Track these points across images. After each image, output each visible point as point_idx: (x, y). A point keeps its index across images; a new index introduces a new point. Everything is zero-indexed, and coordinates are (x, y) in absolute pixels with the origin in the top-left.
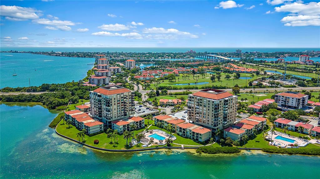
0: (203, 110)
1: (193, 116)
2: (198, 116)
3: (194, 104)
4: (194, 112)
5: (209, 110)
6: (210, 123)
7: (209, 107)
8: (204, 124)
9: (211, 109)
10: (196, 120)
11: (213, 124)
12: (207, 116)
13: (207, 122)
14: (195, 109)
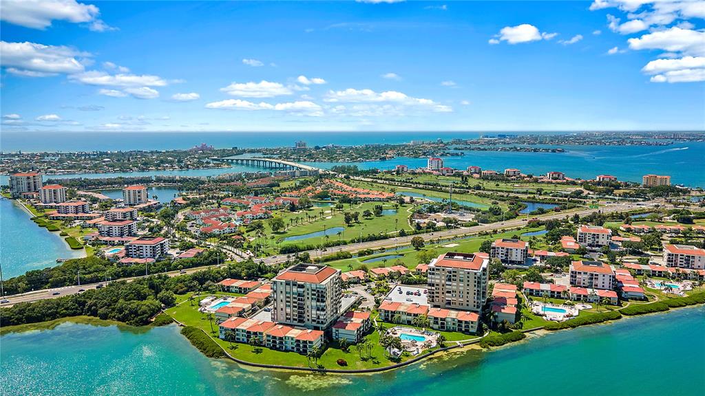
0: (458, 286)
1: (438, 297)
2: (448, 297)
3: (440, 279)
4: (441, 291)
6: (471, 303)
7: (468, 281)
8: (461, 307)
9: (472, 283)
10: (445, 302)
11: (476, 304)
12: (465, 295)
13: (465, 303)
14: (443, 285)
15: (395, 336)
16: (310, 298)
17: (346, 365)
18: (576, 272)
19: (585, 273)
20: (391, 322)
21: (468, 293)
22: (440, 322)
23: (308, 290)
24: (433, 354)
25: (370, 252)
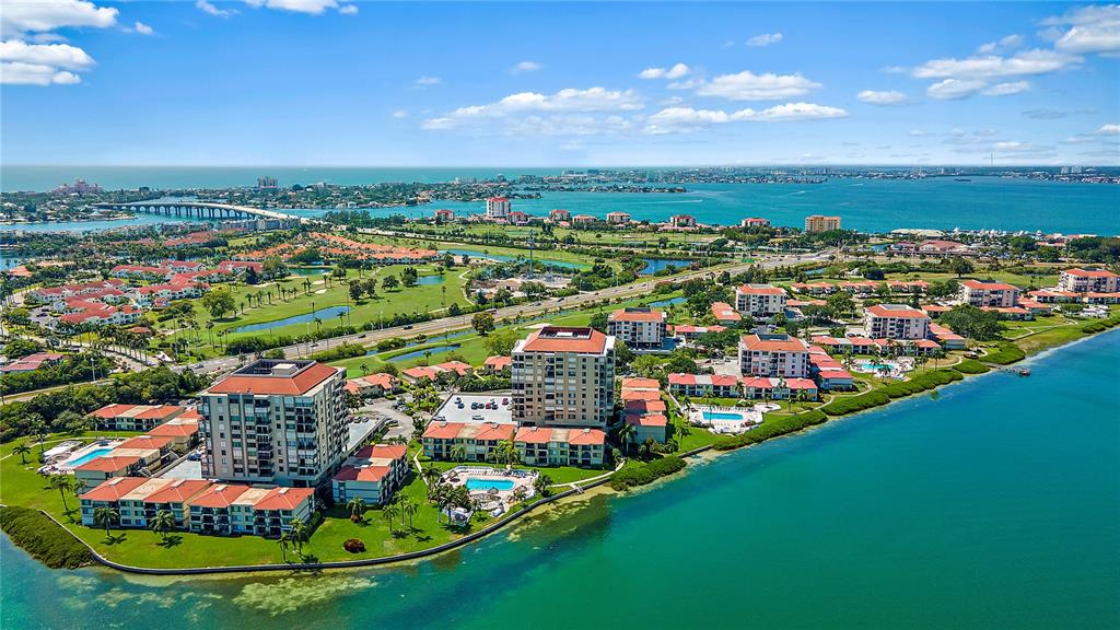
0: (566, 384)
2: (550, 405)
3: (534, 375)
4: (535, 397)
5: (584, 381)
6: (590, 414)
7: (585, 374)
8: (572, 422)
9: (591, 378)
10: (544, 415)
11: (598, 414)
12: (580, 399)
13: (580, 414)
14: (540, 385)
15: (458, 484)
16: (283, 427)
17: (362, 549)
18: (750, 353)
19: (765, 353)
20: (448, 459)
21: (584, 396)
22: (537, 451)
23: (277, 409)
24: (529, 510)
25: (398, 344)
